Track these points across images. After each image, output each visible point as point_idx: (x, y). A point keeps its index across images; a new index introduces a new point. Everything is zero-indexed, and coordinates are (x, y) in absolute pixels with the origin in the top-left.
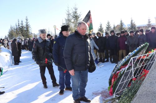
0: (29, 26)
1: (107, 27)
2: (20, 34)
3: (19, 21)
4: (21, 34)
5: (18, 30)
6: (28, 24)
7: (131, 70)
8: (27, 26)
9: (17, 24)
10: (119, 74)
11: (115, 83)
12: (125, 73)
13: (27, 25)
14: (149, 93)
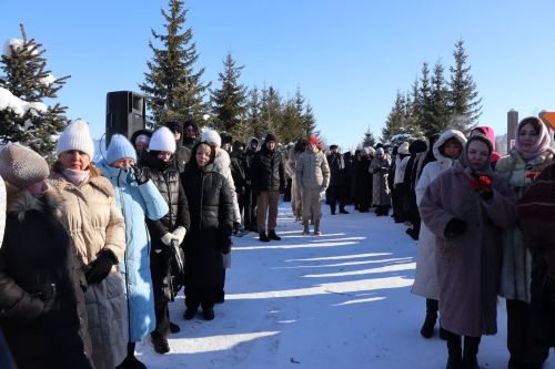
6: (464, 78)
8: (460, 90)
13: (459, 84)
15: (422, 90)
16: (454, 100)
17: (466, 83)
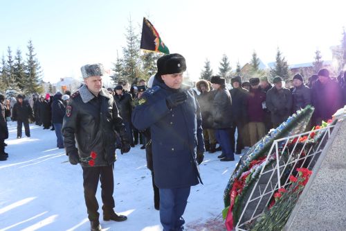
0: (37, 65)
1: (223, 68)
2: (12, 82)
3: (10, 52)
4: (16, 84)
5: (9, 73)
6: (34, 59)
7: (274, 170)
8: (32, 65)
9: (7, 59)
10: (247, 179)
11: (238, 200)
12: (260, 176)
13: (31, 62)
14: (314, 223)
15: (9, 62)
16: (29, 70)
17: (35, 62)
